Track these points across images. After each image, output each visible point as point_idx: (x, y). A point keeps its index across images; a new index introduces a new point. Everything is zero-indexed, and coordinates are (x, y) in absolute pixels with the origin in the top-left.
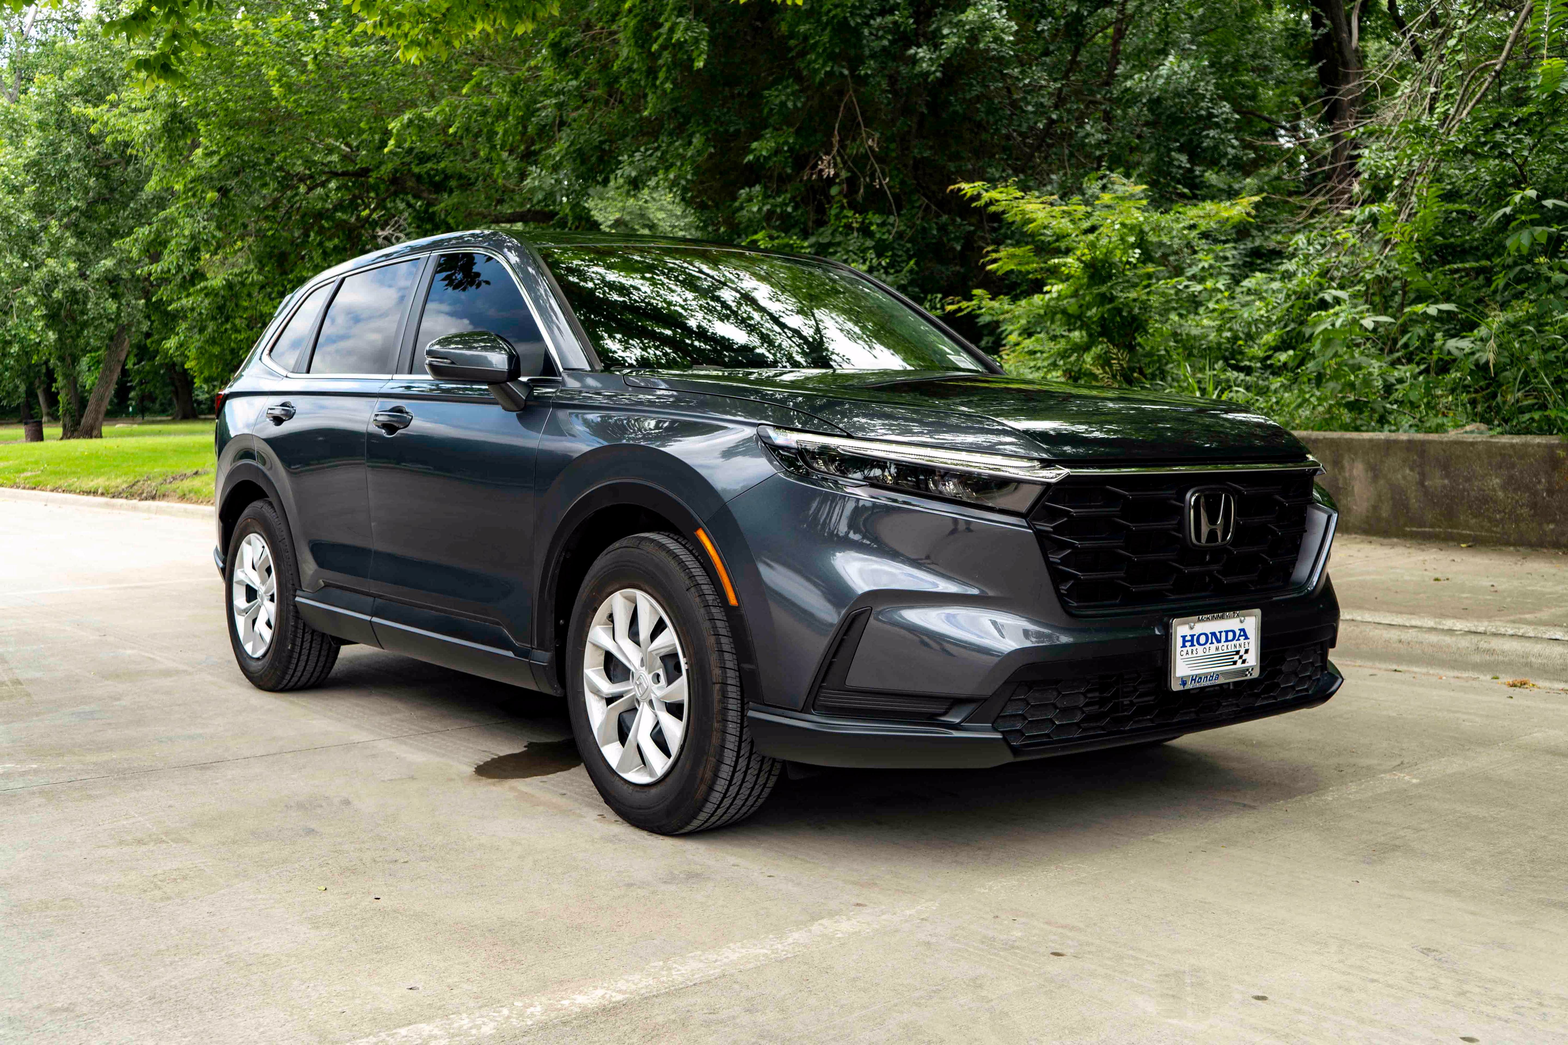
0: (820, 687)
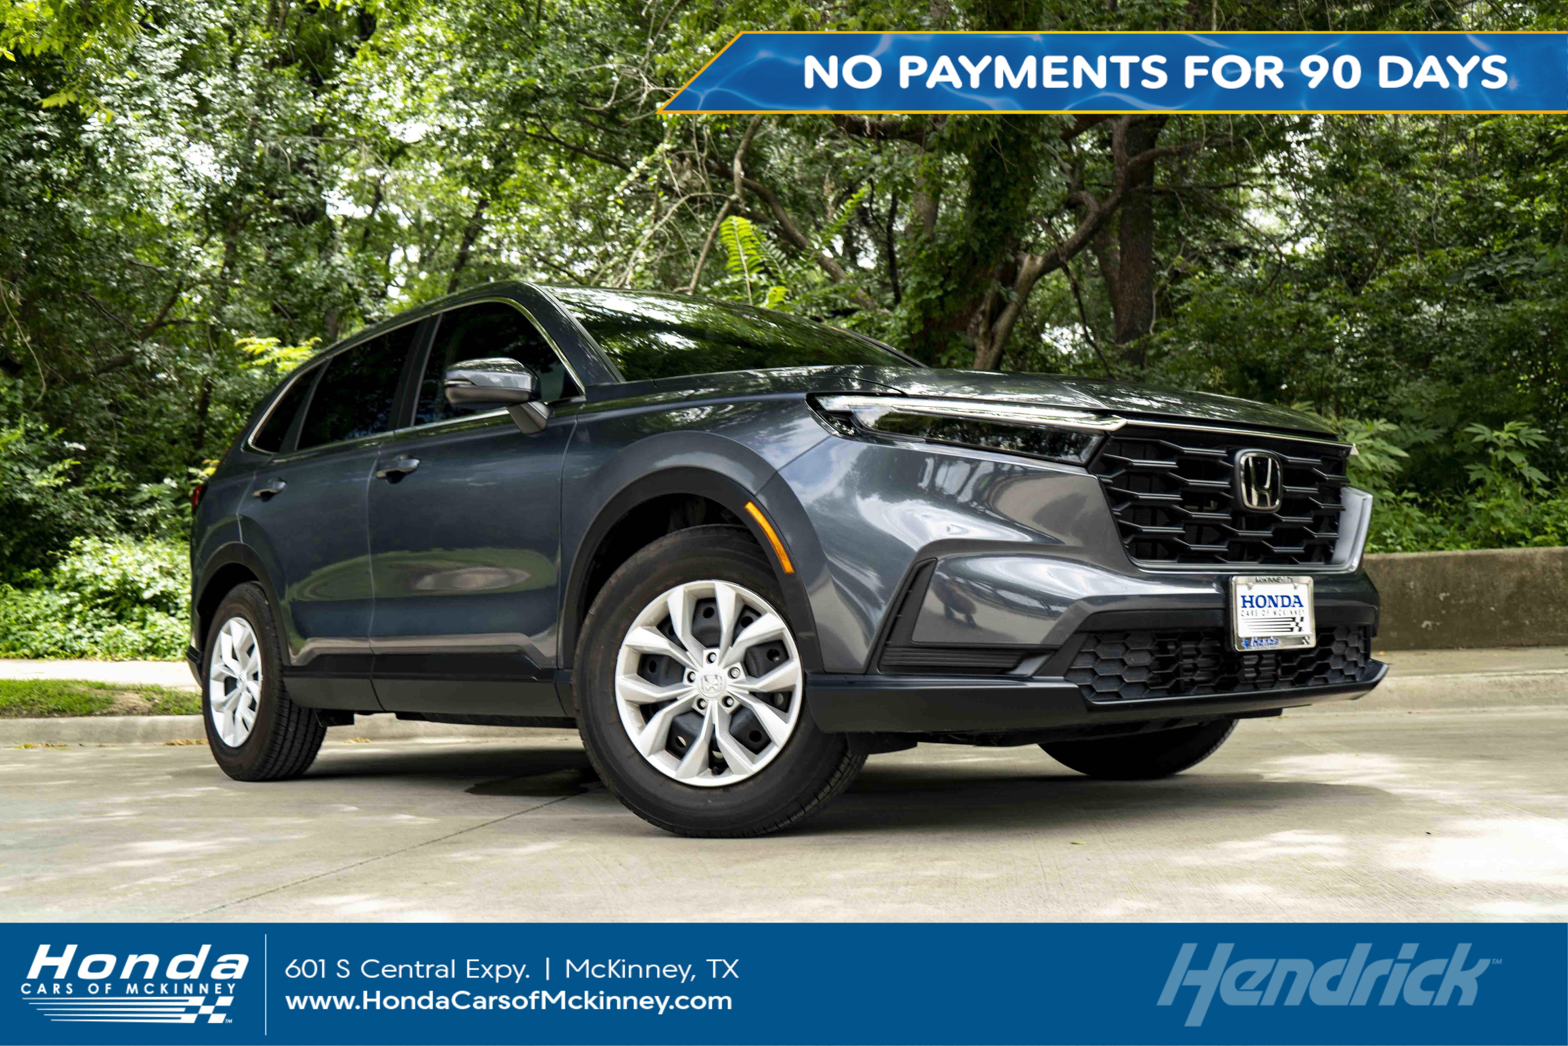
0: (886, 645)
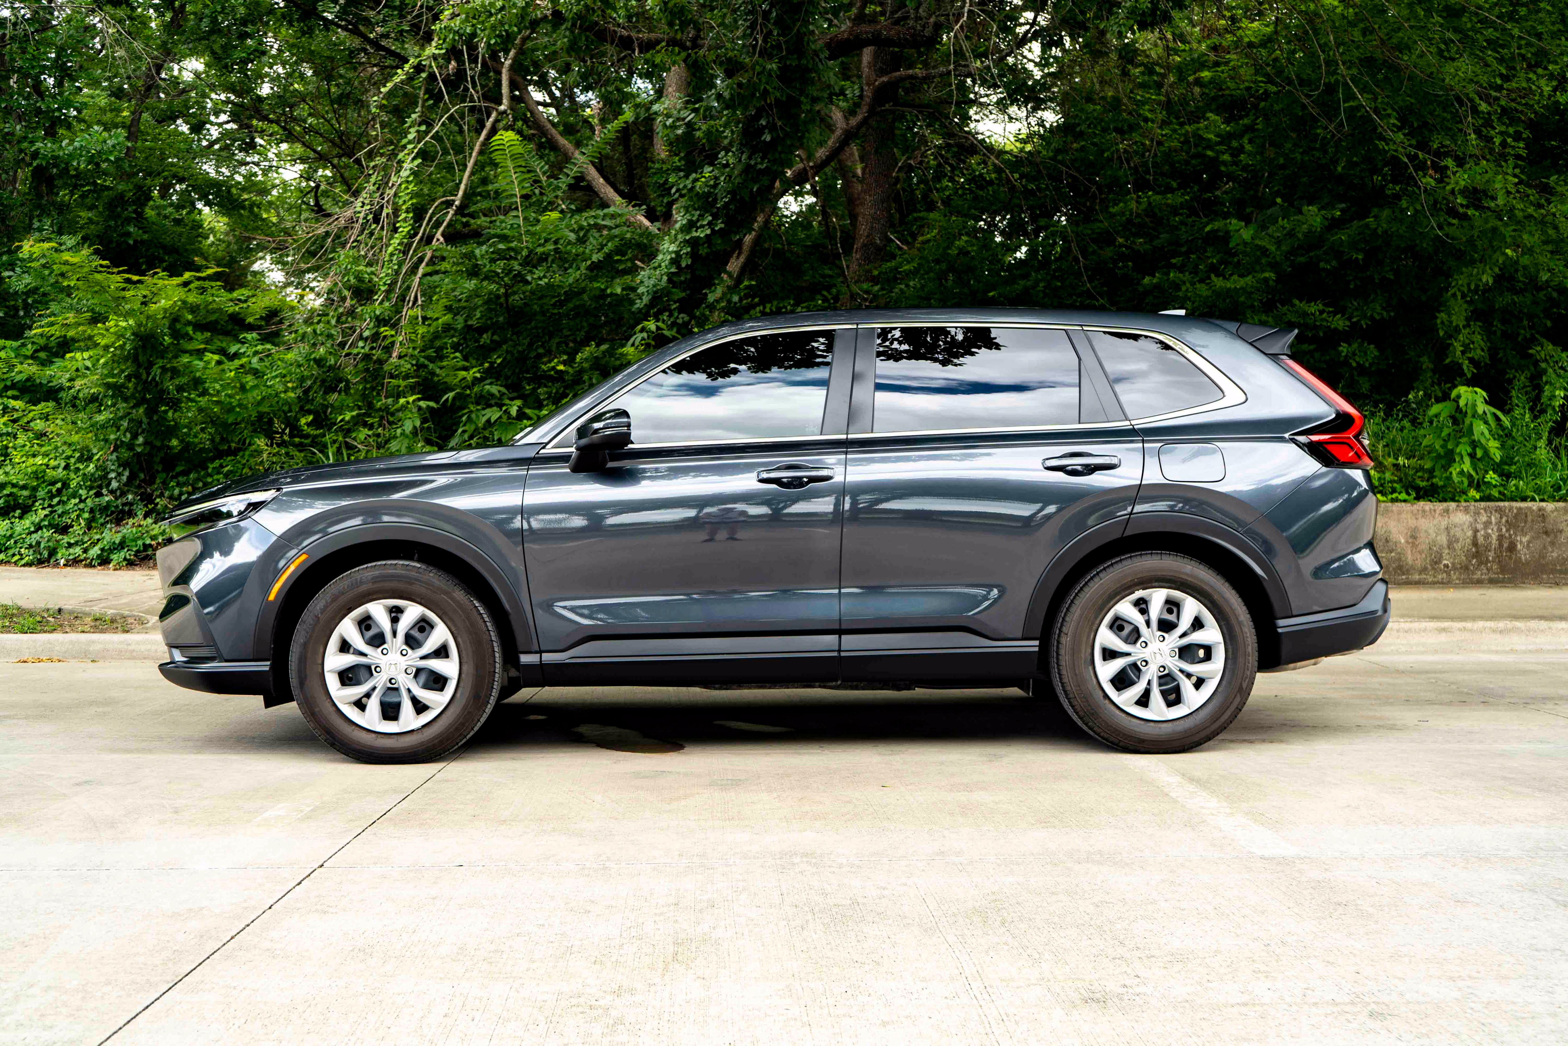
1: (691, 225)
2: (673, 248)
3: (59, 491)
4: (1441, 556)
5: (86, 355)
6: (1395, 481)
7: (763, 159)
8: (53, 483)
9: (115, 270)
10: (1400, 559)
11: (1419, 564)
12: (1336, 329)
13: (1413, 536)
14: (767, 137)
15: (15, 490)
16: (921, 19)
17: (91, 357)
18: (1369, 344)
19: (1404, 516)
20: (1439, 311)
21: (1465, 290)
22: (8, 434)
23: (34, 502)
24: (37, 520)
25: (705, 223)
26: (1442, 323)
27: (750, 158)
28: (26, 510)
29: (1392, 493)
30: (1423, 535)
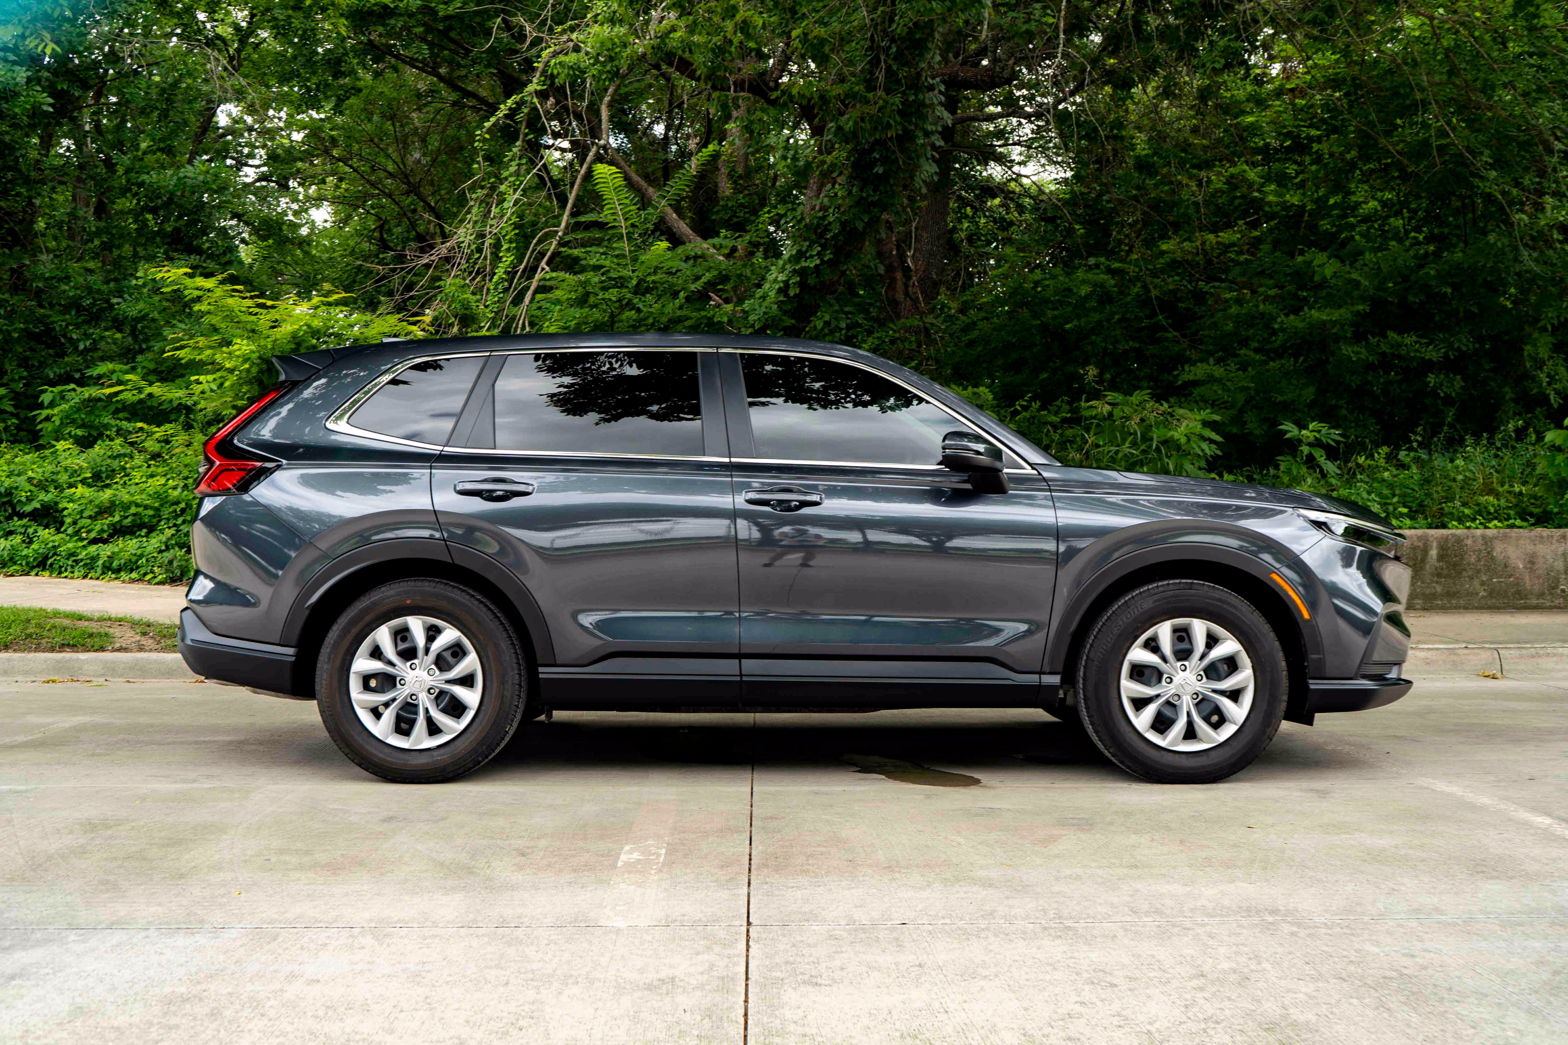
0: (1362, 663)
1: (800, 255)
2: (781, 277)
3: (183, 511)
4: (1559, 582)
5: (210, 377)
6: (1510, 508)
7: (874, 191)
8: (177, 503)
9: (248, 295)
10: (1518, 584)
11: (1536, 588)
12: (1430, 360)
13: (1531, 561)
14: (879, 169)
15: (140, 510)
16: (1000, 60)
17: (215, 380)
18: (1455, 375)
19: (1522, 542)
20: (1526, 344)
21: (1556, 322)
22: (125, 455)
23: (160, 521)
24: (164, 539)
25: (815, 253)
26: (1529, 355)
27: (861, 190)
28: (151, 529)
29: (1507, 520)
30: (1541, 560)
